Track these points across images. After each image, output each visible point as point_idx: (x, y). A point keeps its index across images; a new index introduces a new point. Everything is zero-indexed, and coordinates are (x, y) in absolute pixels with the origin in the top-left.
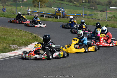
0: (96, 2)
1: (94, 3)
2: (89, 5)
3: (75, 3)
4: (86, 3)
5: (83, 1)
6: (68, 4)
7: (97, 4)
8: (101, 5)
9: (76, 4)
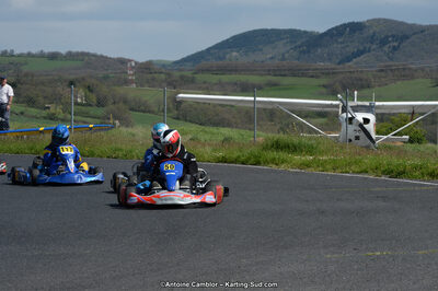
0: (125, 102)
1: (121, 104)
2: (100, 111)
3: (48, 108)
4: (90, 105)
5: (79, 100)
6: (22, 113)
7: (132, 109)
8: (144, 112)
9: (52, 110)
